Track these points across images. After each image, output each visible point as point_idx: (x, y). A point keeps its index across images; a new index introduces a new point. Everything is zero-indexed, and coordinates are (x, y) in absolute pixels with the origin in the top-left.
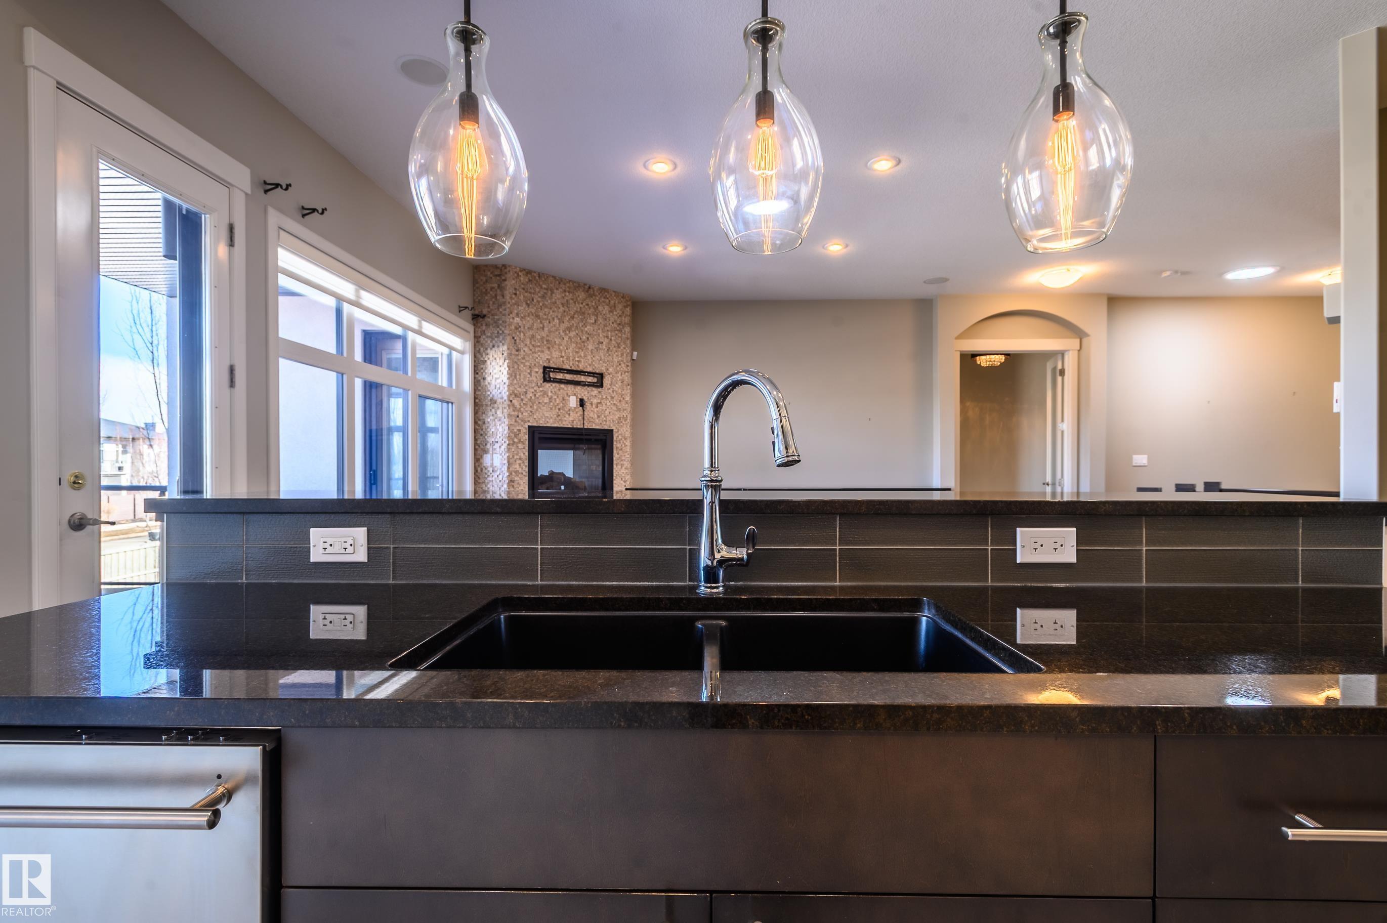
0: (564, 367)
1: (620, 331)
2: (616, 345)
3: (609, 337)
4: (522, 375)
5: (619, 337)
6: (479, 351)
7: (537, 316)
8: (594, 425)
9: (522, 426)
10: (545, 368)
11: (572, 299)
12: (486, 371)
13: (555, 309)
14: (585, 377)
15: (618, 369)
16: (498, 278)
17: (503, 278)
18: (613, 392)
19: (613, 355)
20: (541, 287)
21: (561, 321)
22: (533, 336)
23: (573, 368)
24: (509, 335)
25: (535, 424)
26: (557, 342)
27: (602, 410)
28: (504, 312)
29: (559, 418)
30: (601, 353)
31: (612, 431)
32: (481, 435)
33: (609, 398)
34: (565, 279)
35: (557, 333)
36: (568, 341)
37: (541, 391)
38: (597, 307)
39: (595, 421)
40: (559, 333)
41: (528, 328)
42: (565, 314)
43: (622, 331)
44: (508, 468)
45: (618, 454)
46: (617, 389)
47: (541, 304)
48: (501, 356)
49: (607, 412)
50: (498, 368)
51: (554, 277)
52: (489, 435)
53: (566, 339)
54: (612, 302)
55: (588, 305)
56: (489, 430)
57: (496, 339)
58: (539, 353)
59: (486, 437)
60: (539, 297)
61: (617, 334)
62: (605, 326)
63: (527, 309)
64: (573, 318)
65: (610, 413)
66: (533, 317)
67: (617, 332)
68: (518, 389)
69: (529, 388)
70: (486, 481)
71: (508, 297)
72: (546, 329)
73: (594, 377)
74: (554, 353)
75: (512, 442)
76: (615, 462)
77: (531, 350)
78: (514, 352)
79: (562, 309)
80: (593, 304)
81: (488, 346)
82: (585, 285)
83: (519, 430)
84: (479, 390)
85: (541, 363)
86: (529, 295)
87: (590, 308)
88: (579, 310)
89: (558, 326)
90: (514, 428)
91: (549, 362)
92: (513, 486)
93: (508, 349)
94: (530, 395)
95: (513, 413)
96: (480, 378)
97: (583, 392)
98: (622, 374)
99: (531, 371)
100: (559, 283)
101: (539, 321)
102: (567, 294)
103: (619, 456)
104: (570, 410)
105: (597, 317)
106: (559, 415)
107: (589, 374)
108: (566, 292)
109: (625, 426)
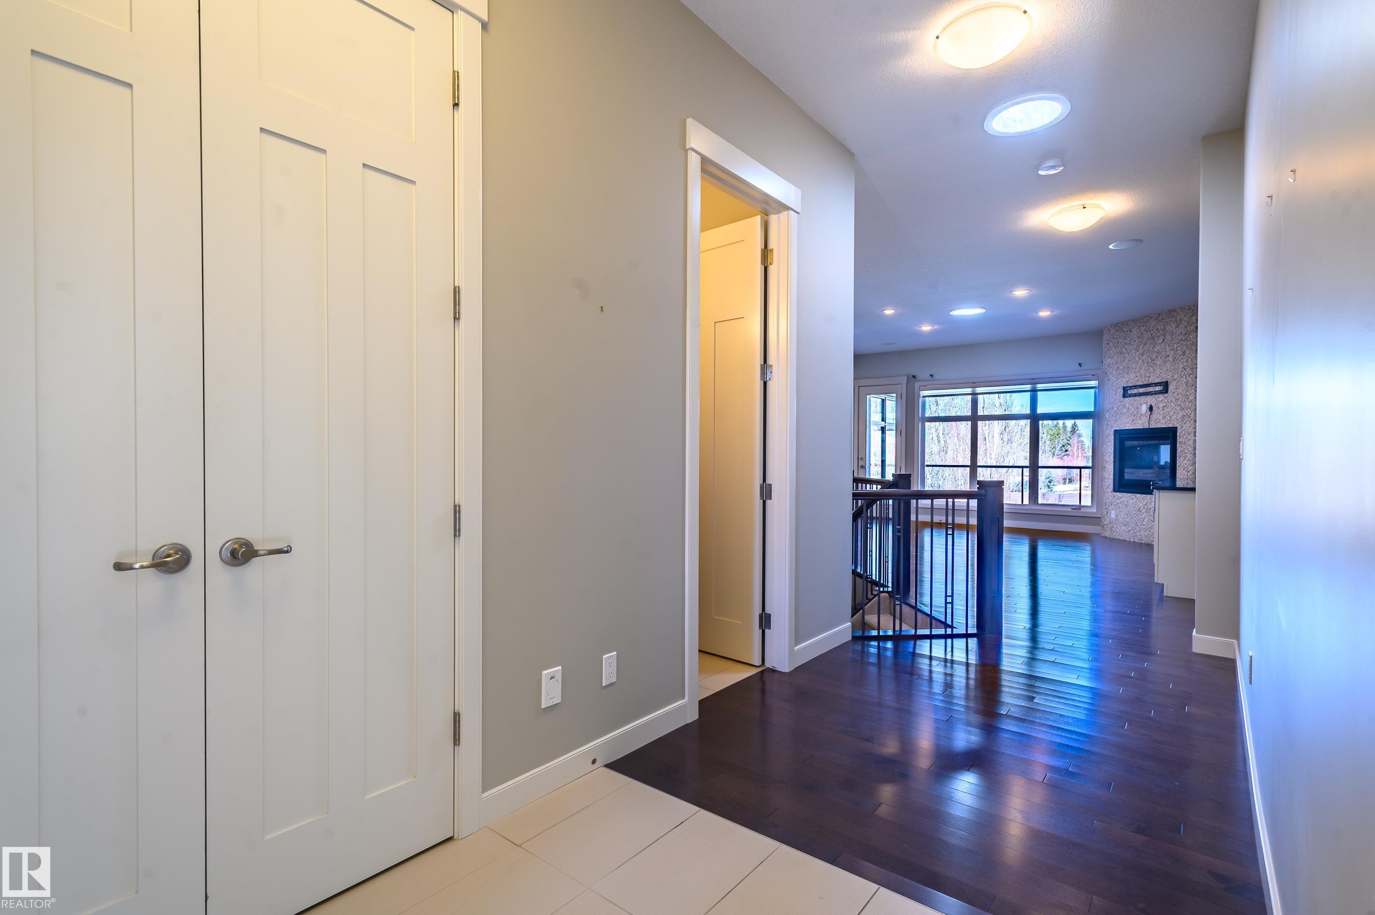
0: (1138, 384)
3: (1175, 349)
4: (1111, 396)
5: (1185, 345)
7: (1122, 353)
8: (1159, 425)
9: (1110, 430)
10: (1124, 388)
11: (1145, 330)
13: (1133, 343)
14: (1153, 388)
15: (1183, 373)
18: (1178, 394)
19: (1178, 363)
20: (1124, 332)
21: (1137, 350)
22: (1118, 367)
23: (1145, 383)
24: (1104, 372)
25: (1118, 428)
26: (1133, 367)
27: (1168, 411)
29: (1134, 422)
30: (1168, 365)
31: (1177, 427)
33: (1175, 400)
34: (1140, 318)
36: (1141, 364)
37: (1122, 405)
38: (1165, 328)
39: (1160, 422)
40: (1135, 360)
41: (1115, 363)
42: (1140, 343)
43: (1187, 339)
45: (1181, 447)
46: (1181, 392)
47: (1123, 344)
49: (1172, 413)
51: (1133, 320)
53: (1140, 362)
54: (1178, 318)
55: (1157, 329)
58: (1121, 379)
60: (1122, 339)
62: (1172, 340)
63: (1114, 351)
64: (1145, 344)
65: (1174, 413)
66: (1118, 355)
67: (1182, 342)
68: (1108, 406)
69: (1115, 404)
71: (1104, 347)
72: (1127, 360)
73: (1160, 385)
74: (1131, 375)
76: (1178, 455)
77: (1116, 378)
78: (1106, 382)
79: (1137, 340)
80: (1162, 327)
82: (1155, 314)
83: (1109, 433)
85: (1122, 385)
86: (1116, 340)
87: (1159, 332)
88: (1150, 336)
89: (1134, 355)
91: (1128, 383)
94: (1115, 409)
95: (1105, 423)
97: (1151, 400)
99: (1116, 392)
100: (1136, 322)
101: (1122, 356)
102: (1142, 328)
103: (1182, 449)
104: (1142, 415)
105: (1165, 336)
106: (1133, 420)
107: (1156, 384)
108: (1140, 327)
109: (1188, 423)
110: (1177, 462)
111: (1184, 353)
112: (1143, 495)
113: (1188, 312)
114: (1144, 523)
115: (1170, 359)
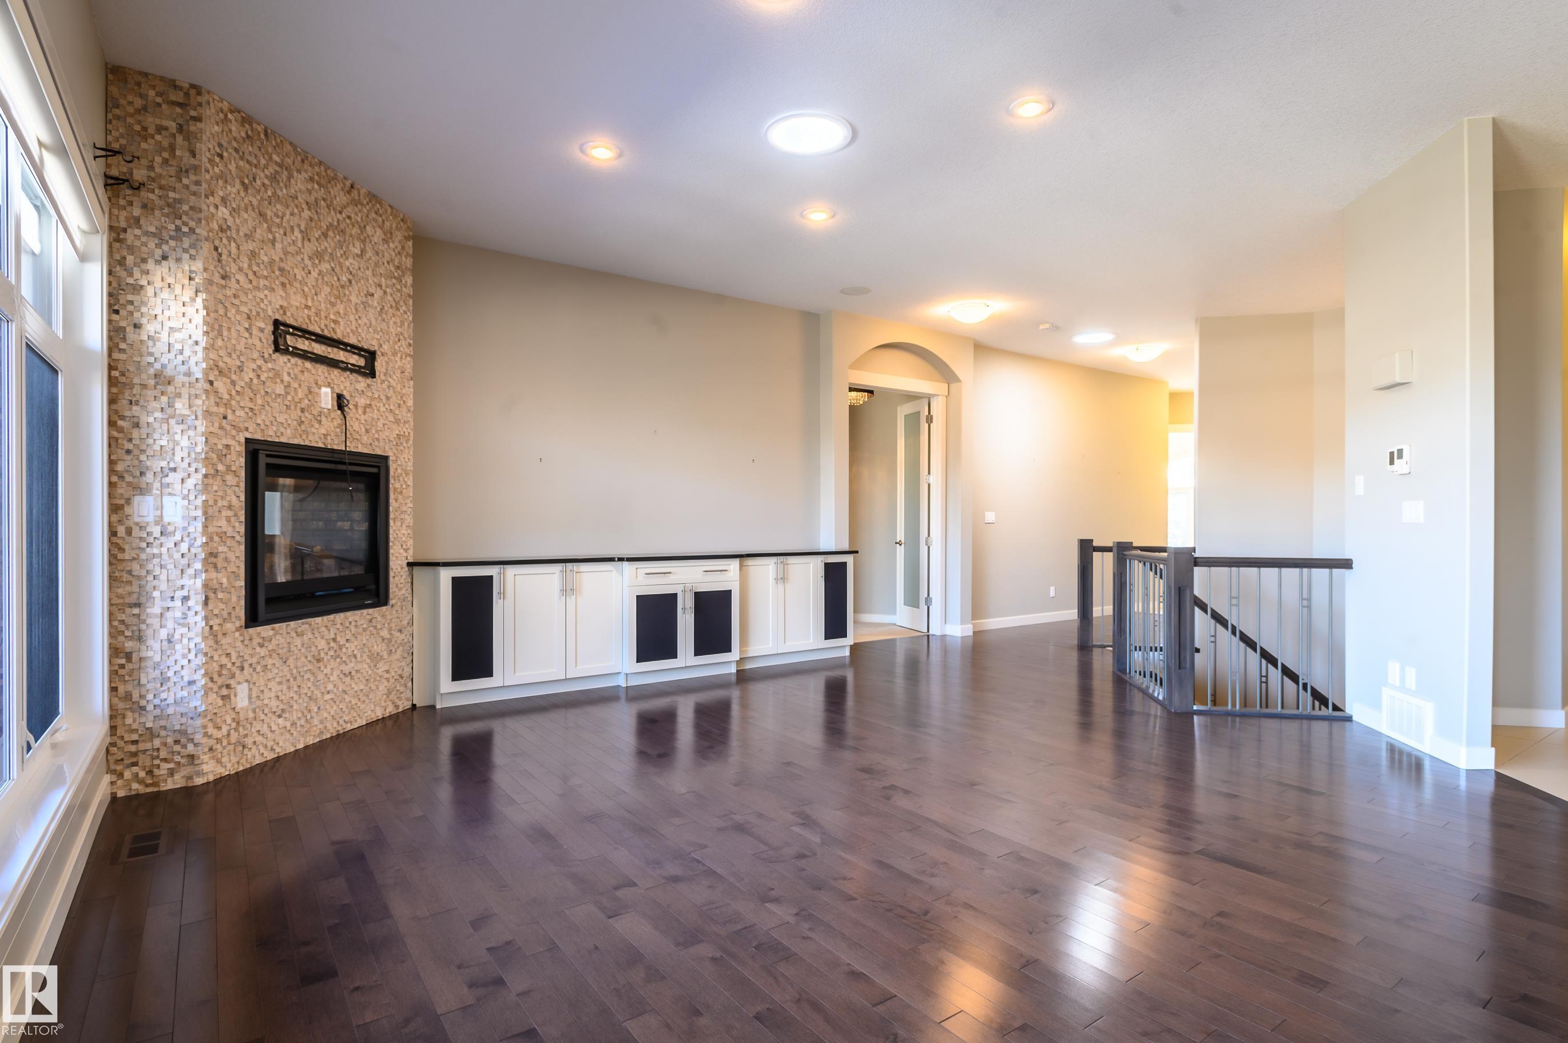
0: (311, 328)
1: (399, 280)
2: (394, 304)
3: (384, 288)
4: (233, 330)
5: (398, 290)
6: (122, 262)
7: (263, 216)
8: (360, 446)
9: (234, 437)
10: (277, 323)
11: (324, 200)
12: (144, 309)
13: (296, 210)
14: (346, 354)
16: (178, 110)
17: (193, 113)
18: (389, 387)
19: (388, 321)
20: (271, 158)
21: (306, 237)
22: (256, 254)
23: (326, 333)
24: (207, 239)
25: (258, 436)
26: (299, 277)
27: (373, 419)
28: (193, 188)
29: (303, 427)
30: (372, 314)
31: (386, 458)
32: (128, 452)
33: (383, 398)
34: (313, 157)
35: (299, 258)
36: (317, 280)
37: (270, 370)
38: (365, 227)
39: (360, 438)
40: (303, 259)
41: (246, 235)
42: (313, 224)
43: (401, 281)
44: (205, 526)
45: (396, 500)
46: (395, 385)
47: (270, 193)
48: (187, 282)
49: (380, 424)
50: (176, 308)
52: (150, 452)
53: (314, 274)
54: (387, 224)
55: (349, 217)
56: (150, 441)
57: (172, 243)
58: (266, 292)
59: (143, 457)
60: (267, 177)
61: (394, 284)
62: (377, 264)
63: (243, 194)
64: (325, 235)
65: (384, 425)
66: (253, 215)
67: (394, 281)
68: (227, 359)
69: (247, 359)
70: (143, 556)
71: (204, 158)
72: (278, 246)
73: (360, 355)
74: (293, 297)
75: (212, 472)
76: (392, 516)
77: (251, 282)
78: (217, 279)
79: (306, 213)
80: (359, 219)
81: (151, 254)
82: (346, 178)
83: (228, 446)
84: (121, 350)
85: (270, 313)
86: (247, 166)
87: (353, 226)
88: (335, 223)
89: (300, 244)
90: (215, 441)
91: (285, 313)
92: (215, 566)
93: (205, 270)
94: (248, 375)
95: (215, 409)
96: (123, 324)
97: (343, 382)
98: (401, 358)
99: (250, 325)
100: (303, 161)
101: (265, 225)
102: (316, 186)
104: (320, 414)
105: (365, 246)
106: (303, 422)
107: (354, 349)
108: (312, 180)
113: (402, 224)
115: (376, 304)
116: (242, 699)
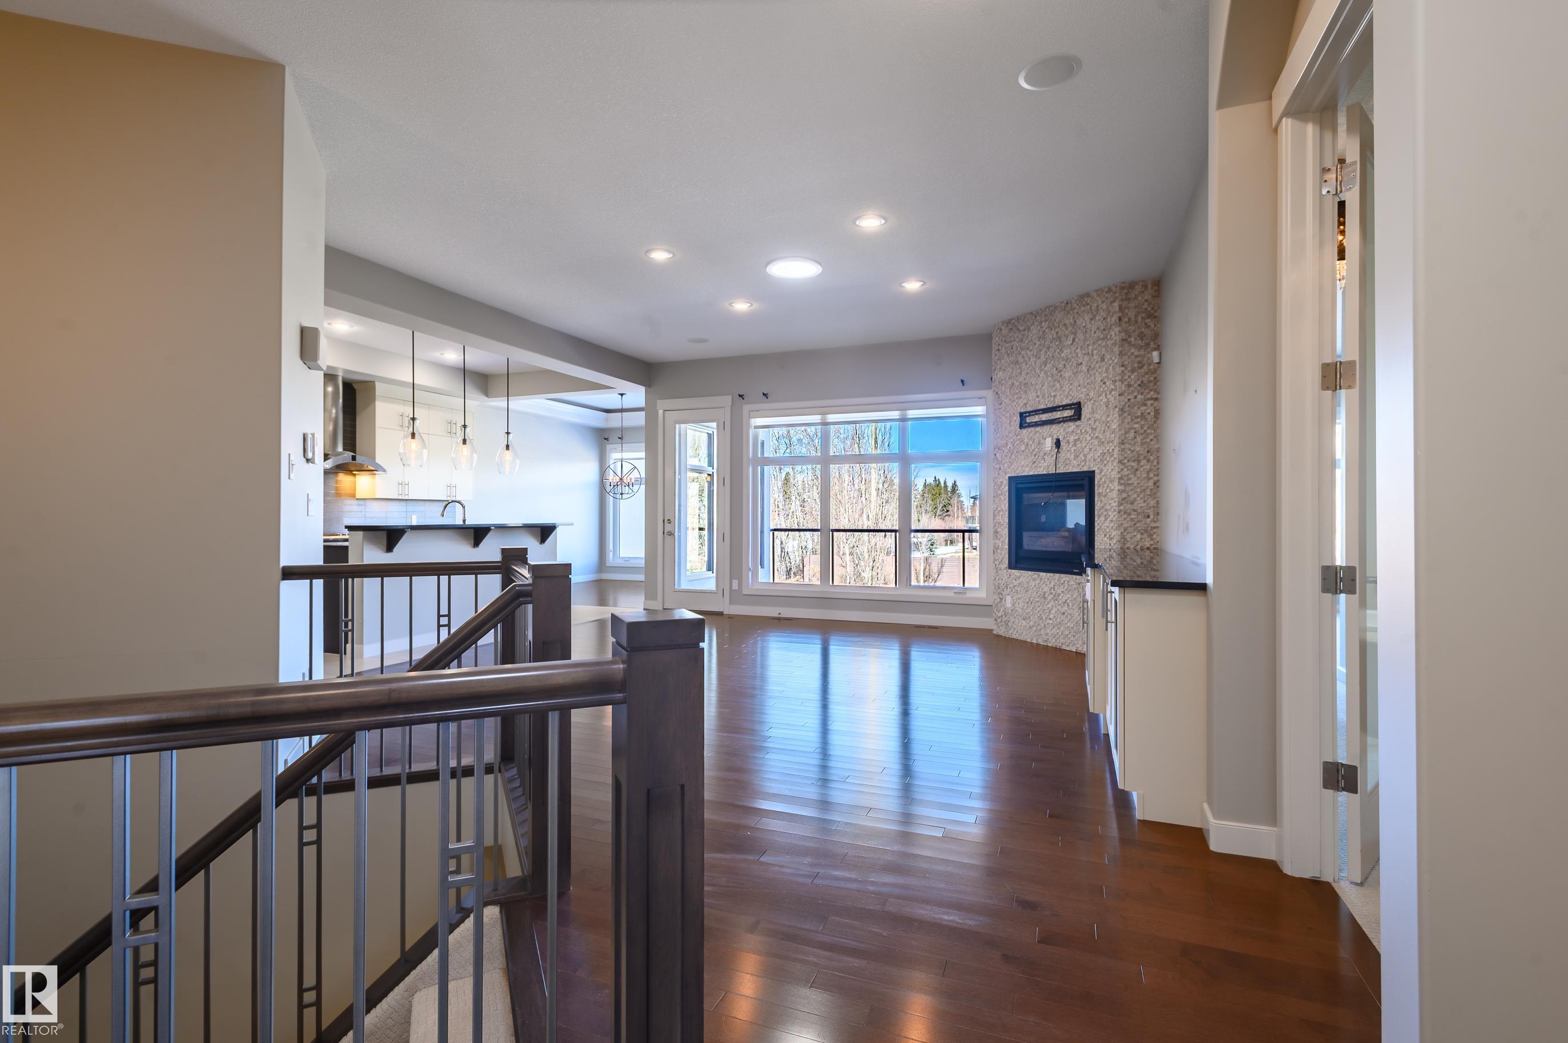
0: (1040, 407)
1: (1105, 338)
3: (1090, 353)
4: (1003, 427)
7: (1017, 363)
8: (1071, 468)
9: (1003, 477)
10: (1021, 414)
11: (1049, 327)
13: (1032, 347)
14: (1060, 412)
15: (1101, 389)
18: (1095, 421)
19: (1094, 374)
20: (1019, 331)
21: (1038, 357)
22: (1013, 384)
23: (1049, 406)
25: (1013, 475)
26: (1033, 383)
27: (1082, 447)
29: (1035, 465)
30: (1081, 377)
31: (1094, 471)
33: (1090, 431)
34: (1041, 309)
36: (1043, 378)
37: (1019, 439)
38: (1075, 322)
39: (1071, 463)
40: (1035, 371)
41: (1008, 378)
42: (1041, 347)
43: (1107, 338)
44: (994, 520)
45: (1101, 502)
46: (1099, 418)
47: (1019, 349)
49: (1086, 450)
51: (1031, 313)
53: (1042, 374)
54: (1094, 306)
55: (1065, 325)
58: (1017, 401)
60: (1017, 342)
61: (1099, 345)
62: (1086, 340)
63: (1007, 359)
64: (1049, 348)
65: (1090, 449)
66: (1012, 366)
67: (1099, 342)
68: (1000, 442)
69: (1009, 438)
72: (1024, 373)
73: (1070, 409)
74: (1030, 395)
75: (996, 495)
76: (1097, 513)
77: (1010, 400)
79: (1038, 343)
80: (1071, 321)
82: (1062, 303)
83: (1002, 483)
85: (1019, 410)
86: (1009, 344)
87: (1067, 328)
88: (1055, 336)
89: (1033, 364)
90: (997, 481)
91: (1026, 406)
92: (997, 537)
93: (994, 405)
94: (1009, 445)
95: (997, 466)
97: (1057, 431)
98: (1106, 395)
99: (1011, 421)
100: (1036, 317)
101: (1018, 367)
102: (1043, 324)
103: (1102, 505)
104: (1045, 454)
105: (1075, 335)
106: (1035, 462)
107: (1065, 407)
108: (1041, 322)
109: (1110, 464)
110: (1096, 524)
111: (1103, 359)
112: (1049, 574)
113: (1107, 295)
114: (1051, 616)
115: (1084, 368)
116: (1008, 602)
